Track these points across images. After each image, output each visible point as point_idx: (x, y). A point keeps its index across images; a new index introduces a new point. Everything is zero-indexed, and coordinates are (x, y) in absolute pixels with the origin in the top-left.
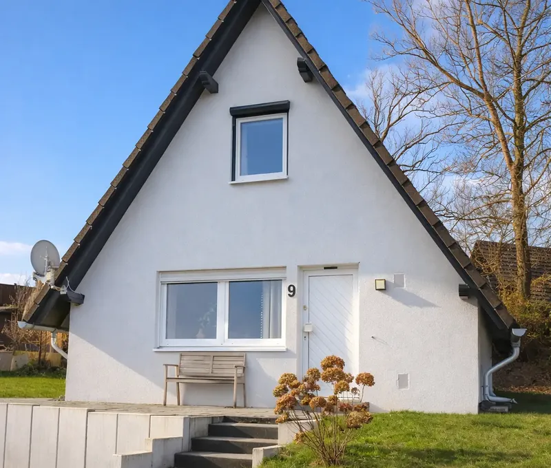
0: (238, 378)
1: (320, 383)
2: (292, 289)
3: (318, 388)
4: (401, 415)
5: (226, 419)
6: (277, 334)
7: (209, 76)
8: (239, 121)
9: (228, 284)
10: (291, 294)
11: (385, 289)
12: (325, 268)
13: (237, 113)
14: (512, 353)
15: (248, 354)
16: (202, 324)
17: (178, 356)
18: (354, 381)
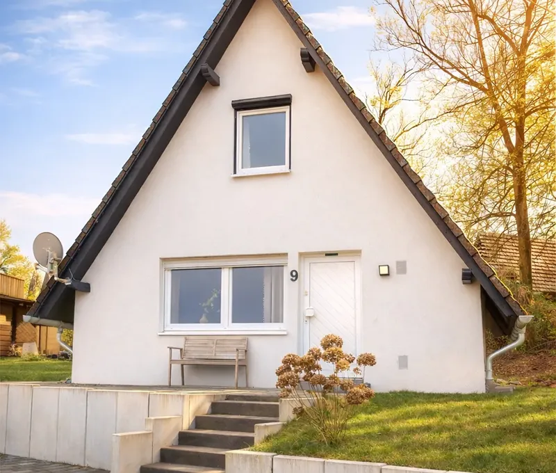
0: (239, 360)
1: (321, 362)
2: (294, 274)
3: (318, 368)
4: (401, 395)
5: (229, 397)
6: (278, 319)
7: (209, 69)
8: (241, 114)
9: (231, 271)
10: (294, 278)
11: (388, 275)
12: (327, 255)
13: (239, 106)
14: (517, 338)
15: (250, 338)
16: (205, 309)
17: (182, 339)
18: (355, 361)
